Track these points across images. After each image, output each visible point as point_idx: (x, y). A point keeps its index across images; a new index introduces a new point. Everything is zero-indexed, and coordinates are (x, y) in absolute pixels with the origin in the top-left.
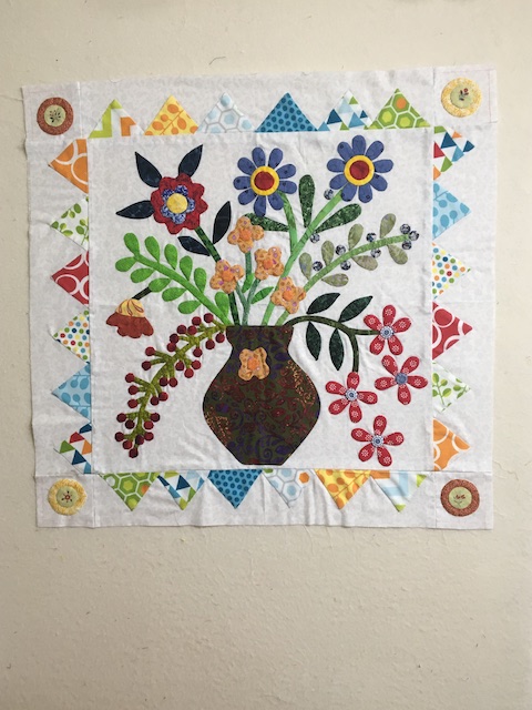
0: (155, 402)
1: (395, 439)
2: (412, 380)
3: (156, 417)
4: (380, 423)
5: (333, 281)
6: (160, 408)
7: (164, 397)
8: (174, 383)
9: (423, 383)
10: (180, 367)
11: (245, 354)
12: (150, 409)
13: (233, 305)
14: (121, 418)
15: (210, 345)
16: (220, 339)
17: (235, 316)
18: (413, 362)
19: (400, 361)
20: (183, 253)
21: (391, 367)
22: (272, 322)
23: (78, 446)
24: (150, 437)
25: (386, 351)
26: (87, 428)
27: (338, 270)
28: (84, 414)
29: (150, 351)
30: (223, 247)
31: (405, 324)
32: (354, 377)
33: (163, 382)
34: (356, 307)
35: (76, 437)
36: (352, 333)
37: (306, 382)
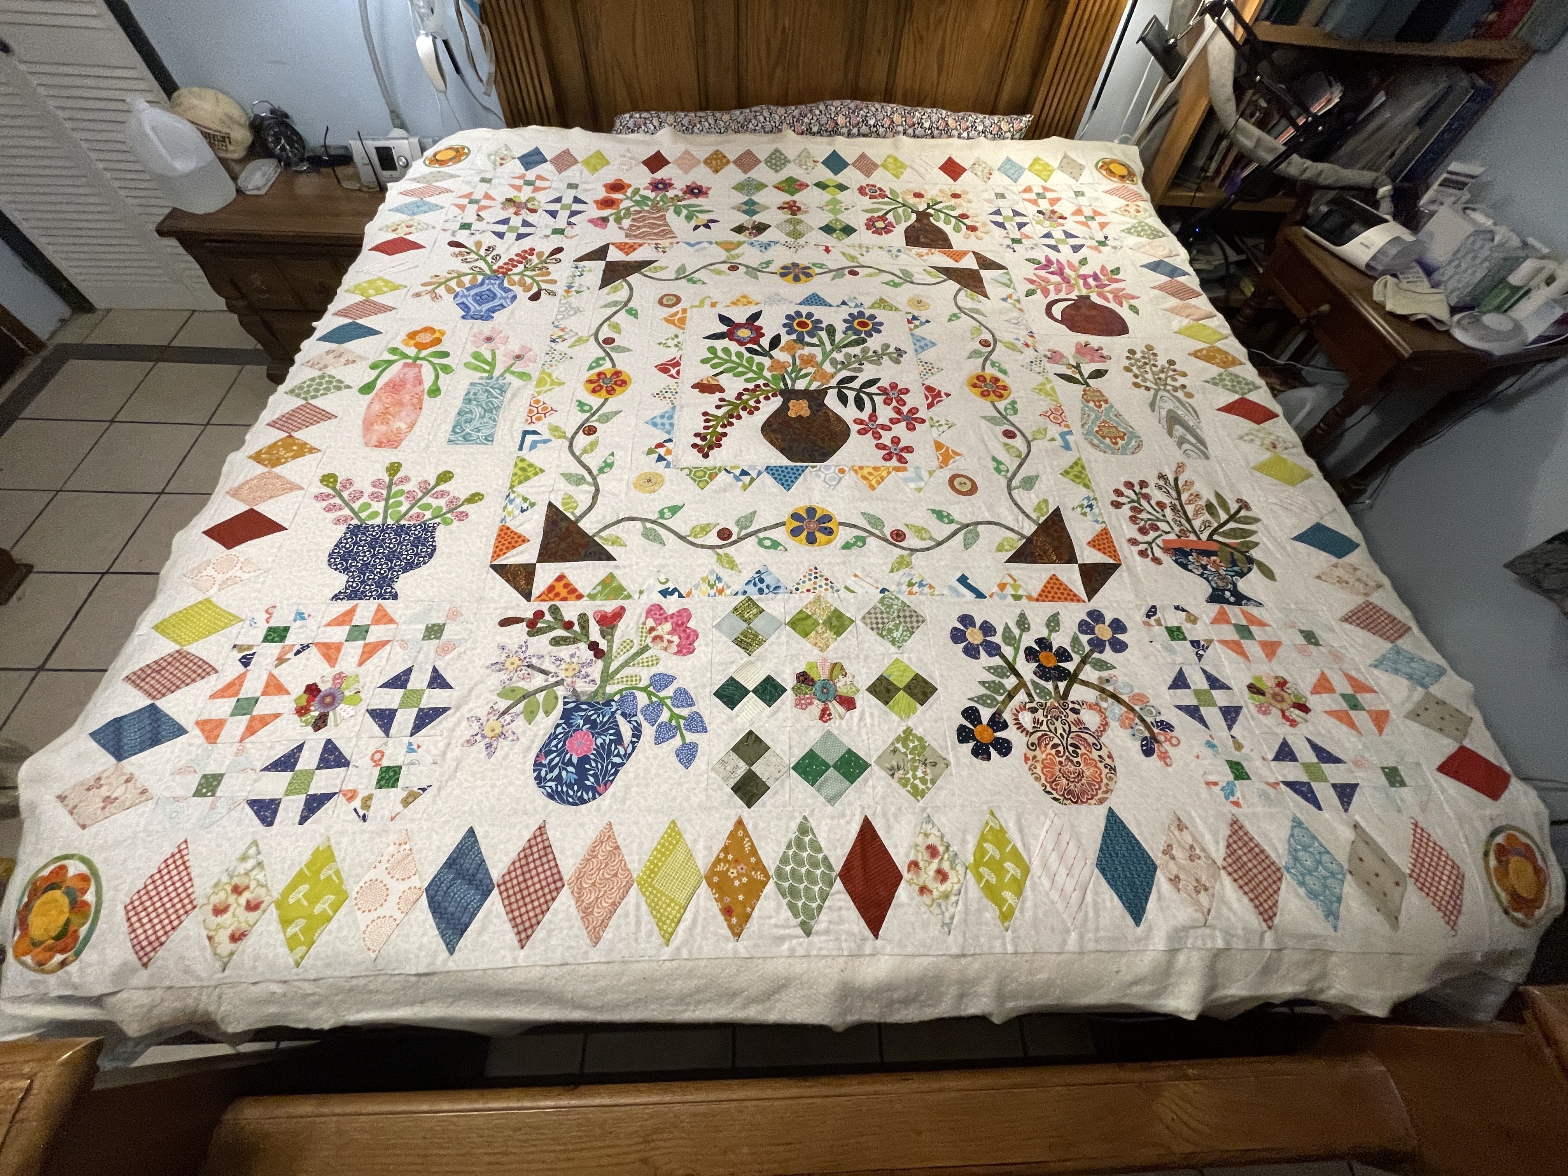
0: (724, 426)
1: (909, 449)
2: (915, 419)
3: (725, 435)
4: (896, 441)
5: (854, 370)
6: (727, 430)
7: (731, 424)
8: (739, 417)
9: (923, 421)
10: (744, 409)
11: (792, 403)
12: (720, 430)
13: (784, 379)
14: (697, 435)
15: (767, 398)
16: (774, 395)
17: (786, 385)
18: (914, 411)
19: (905, 410)
20: (747, 355)
21: (898, 411)
22: (812, 388)
23: (662, 451)
24: (720, 446)
25: (894, 403)
26: (670, 440)
27: (856, 365)
28: (669, 433)
29: (722, 400)
30: (775, 353)
31: (906, 391)
32: (873, 416)
33: (732, 416)
34: (872, 383)
35: (660, 445)
36: (870, 395)
37: (839, 419)
